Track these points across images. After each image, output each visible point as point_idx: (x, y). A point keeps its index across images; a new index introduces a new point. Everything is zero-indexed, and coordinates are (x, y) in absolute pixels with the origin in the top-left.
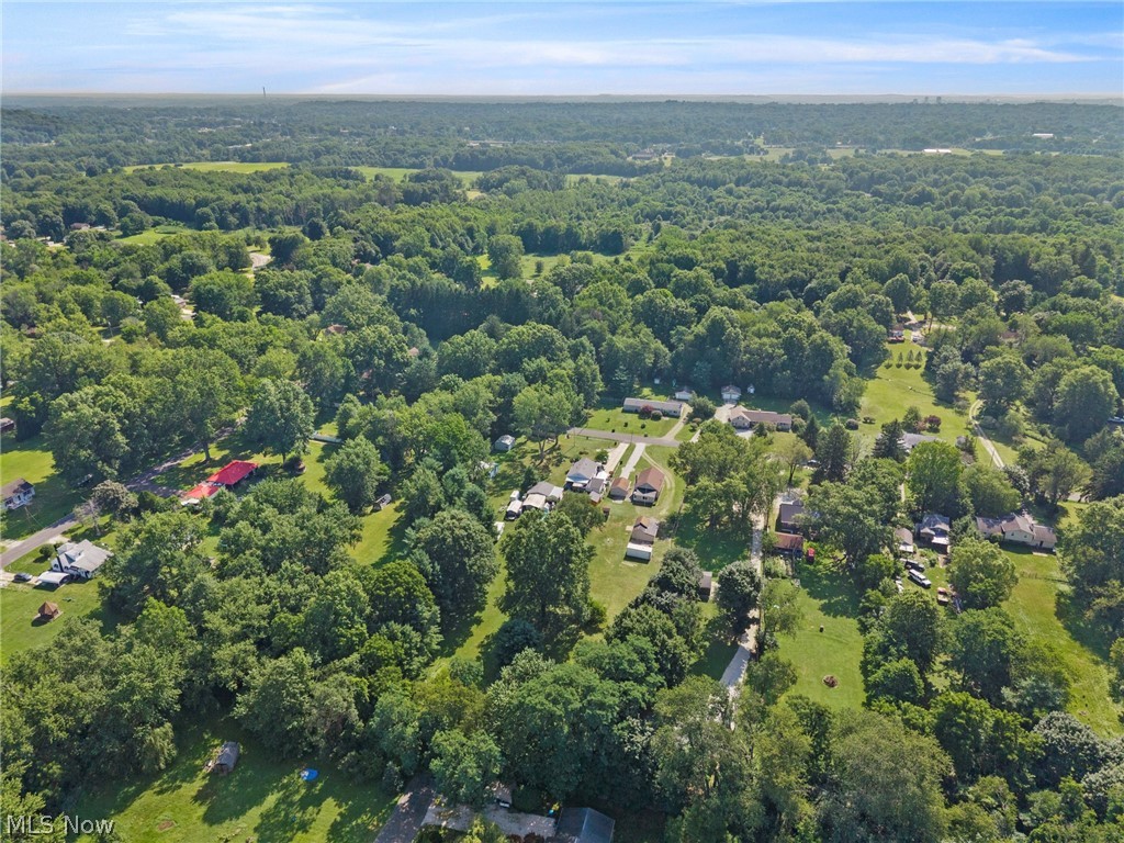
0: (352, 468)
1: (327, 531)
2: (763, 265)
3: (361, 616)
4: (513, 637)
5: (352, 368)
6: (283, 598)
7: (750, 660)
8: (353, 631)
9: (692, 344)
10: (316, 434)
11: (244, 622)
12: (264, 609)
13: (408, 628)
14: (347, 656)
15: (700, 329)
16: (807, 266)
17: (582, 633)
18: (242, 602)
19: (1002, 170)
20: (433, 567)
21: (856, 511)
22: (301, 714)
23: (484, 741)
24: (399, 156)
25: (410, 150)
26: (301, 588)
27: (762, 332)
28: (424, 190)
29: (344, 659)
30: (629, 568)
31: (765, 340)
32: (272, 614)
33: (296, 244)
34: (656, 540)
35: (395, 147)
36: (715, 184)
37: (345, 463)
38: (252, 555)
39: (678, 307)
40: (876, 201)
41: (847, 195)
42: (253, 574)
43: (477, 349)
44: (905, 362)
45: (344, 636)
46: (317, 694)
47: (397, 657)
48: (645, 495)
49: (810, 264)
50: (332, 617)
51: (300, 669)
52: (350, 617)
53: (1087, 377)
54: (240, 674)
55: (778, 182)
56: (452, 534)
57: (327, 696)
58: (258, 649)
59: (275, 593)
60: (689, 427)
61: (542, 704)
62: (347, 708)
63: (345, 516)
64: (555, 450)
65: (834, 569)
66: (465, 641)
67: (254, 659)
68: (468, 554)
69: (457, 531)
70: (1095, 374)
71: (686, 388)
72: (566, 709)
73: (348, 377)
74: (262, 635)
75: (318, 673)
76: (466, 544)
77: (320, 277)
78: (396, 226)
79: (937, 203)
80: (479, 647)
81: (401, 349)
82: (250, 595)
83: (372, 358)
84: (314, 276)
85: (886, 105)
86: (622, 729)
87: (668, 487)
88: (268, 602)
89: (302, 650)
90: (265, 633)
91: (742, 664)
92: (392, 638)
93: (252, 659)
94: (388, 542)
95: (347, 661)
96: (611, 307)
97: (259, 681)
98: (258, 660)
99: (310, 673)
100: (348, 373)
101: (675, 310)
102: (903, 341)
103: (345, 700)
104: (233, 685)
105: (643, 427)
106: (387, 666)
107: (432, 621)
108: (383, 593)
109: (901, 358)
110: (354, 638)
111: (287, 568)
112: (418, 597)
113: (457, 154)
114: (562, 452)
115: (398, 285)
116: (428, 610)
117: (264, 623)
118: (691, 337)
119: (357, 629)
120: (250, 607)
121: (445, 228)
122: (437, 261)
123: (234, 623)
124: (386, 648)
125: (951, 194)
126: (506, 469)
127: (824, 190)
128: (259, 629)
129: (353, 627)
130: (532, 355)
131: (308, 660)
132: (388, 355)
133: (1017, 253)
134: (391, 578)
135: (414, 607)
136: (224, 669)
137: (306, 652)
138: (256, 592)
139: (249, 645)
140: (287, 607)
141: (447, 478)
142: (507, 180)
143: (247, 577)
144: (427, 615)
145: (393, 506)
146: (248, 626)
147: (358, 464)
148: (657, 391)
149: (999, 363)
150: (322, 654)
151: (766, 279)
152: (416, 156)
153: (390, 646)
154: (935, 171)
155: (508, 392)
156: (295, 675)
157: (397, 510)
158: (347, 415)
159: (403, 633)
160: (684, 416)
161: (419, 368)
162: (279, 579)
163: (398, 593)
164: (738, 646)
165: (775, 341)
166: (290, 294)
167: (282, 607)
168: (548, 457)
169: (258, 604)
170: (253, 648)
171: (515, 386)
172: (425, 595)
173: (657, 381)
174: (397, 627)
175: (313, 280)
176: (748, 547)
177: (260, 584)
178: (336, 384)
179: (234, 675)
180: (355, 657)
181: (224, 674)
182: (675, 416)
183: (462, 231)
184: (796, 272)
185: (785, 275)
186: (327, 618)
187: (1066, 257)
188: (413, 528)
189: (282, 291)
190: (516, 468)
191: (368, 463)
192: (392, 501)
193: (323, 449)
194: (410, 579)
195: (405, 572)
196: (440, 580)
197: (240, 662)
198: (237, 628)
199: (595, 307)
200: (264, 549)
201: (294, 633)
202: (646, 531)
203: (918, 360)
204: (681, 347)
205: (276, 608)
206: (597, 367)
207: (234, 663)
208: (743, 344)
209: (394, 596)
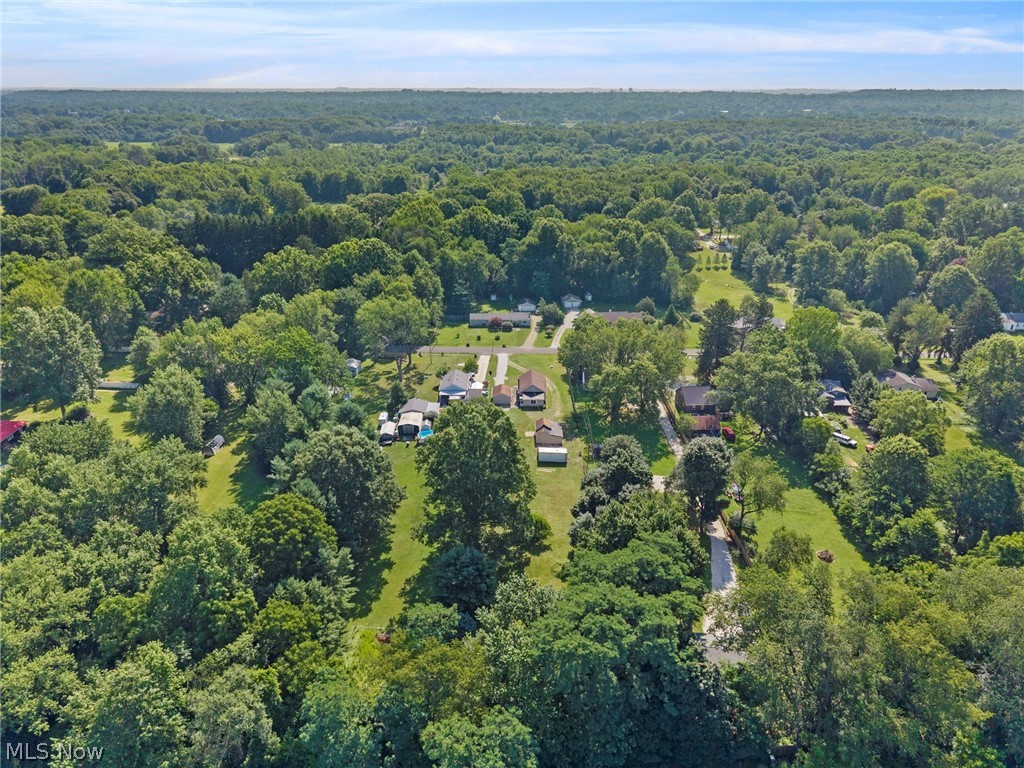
0: (169, 402)
1: (158, 472)
2: (558, 191)
3: (240, 578)
4: (460, 571)
5: (140, 301)
6: (107, 575)
7: (730, 550)
8: (235, 601)
9: (525, 254)
10: (104, 382)
11: (46, 621)
12: (80, 595)
13: (315, 583)
14: (232, 640)
15: (531, 238)
16: (599, 190)
17: (527, 554)
18: (37, 591)
19: (712, 129)
20: (327, 499)
21: (784, 374)
22: (172, 746)
23: (506, 722)
24: (141, 129)
25: (155, 125)
26: (133, 555)
27: (592, 238)
28: (180, 153)
29: (229, 646)
30: (548, 474)
31: (596, 244)
32: (94, 602)
33: (37, 198)
34: (563, 441)
35: (136, 121)
36: (477, 143)
37: (160, 398)
38: (42, 522)
39: (500, 222)
40: (623, 151)
41: (596, 148)
42: (50, 548)
43: (297, 266)
44: (712, 265)
45: (222, 612)
46: (199, 709)
47: (309, 625)
48: (534, 398)
49: (602, 189)
50: (197, 587)
51: (161, 674)
52: (226, 582)
53: (894, 251)
54: (52, 704)
55: (532, 139)
56: (344, 452)
57: (219, 708)
58: (78, 659)
59: (93, 568)
60: (544, 334)
61: (585, 647)
62: (257, 720)
63: (181, 453)
64: (411, 369)
65: (758, 444)
66: (380, 592)
67: (73, 675)
68: (368, 476)
69: (349, 448)
70: (899, 248)
71: (527, 299)
72: (620, 647)
73: (135, 311)
74: (81, 636)
75: (188, 675)
76: (365, 464)
77: (75, 222)
78: (158, 177)
79: (674, 150)
80: (401, 595)
81: (199, 277)
82: (50, 578)
83: (164, 288)
84: (67, 221)
85: (592, 94)
86: (689, 658)
87: (551, 390)
88: (83, 584)
89: (157, 644)
90: (85, 632)
91: (724, 556)
92: (296, 601)
93: (68, 677)
94: (234, 491)
95: (233, 647)
96: (431, 224)
97: (90, 709)
98: (81, 676)
99: (177, 678)
100: (135, 307)
101: (498, 225)
102: (702, 250)
103: (250, 708)
104: (41, 726)
105: (497, 339)
106: (298, 642)
107: (342, 570)
108: (271, 540)
109: (709, 262)
110: (239, 612)
111: (105, 531)
112: (320, 538)
113: (207, 127)
114: (420, 370)
115: (175, 224)
116: (334, 556)
117: (82, 616)
118: (524, 248)
119: (240, 598)
120: (52, 597)
121: (216, 179)
122: (216, 204)
123: (27, 626)
124: (292, 617)
125: (684, 143)
126: (360, 393)
127: (576, 145)
128: (74, 628)
129: (232, 596)
130: (363, 270)
131: (170, 658)
132: (185, 286)
133: (766, 176)
134: (277, 518)
135: (315, 554)
136: (20, 703)
137: (164, 647)
138: (60, 572)
139: (60, 655)
140: (116, 587)
141: (304, 398)
142: (270, 143)
143: (39, 553)
144: (335, 562)
145: (228, 449)
146: (53, 627)
147: (178, 397)
148: (496, 306)
149: (814, 248)
150: (190, 645)
151: (566, 203)
152: (162, 130)
153: (297, 612)
154: (659, 131)
155: (345, 308)
156: (153, 685)
157: (234, 452)
158: (144, 349)
159: (308, 592)
160: (534, 325)
161: (225, 296)
162: (97, 548)
163: (293, 538)
164: (709, 538)
165: (608, 244)
166: (39, 240)
167: (107, 588)
168: (405, 376)
169: (68, 588)
170: (69, 658)
171: (353, 300)
172: (328, 534)
173: (493, 298)
174: (297, 585)
175: (67, 226)
176: (661, 435)
177: (65, 561)
178: (121, 319)
179: (40, 708)
180: (245, 639)
181: (21, 711)
182: (526, 326)
183: (233, 182)
184: (590, 196)
185: (582, 200)
186: (189, 589)
187: (806, 175)
188: (283, 457)
189: (27, 236)
190: (372, 392)
191: (190, 395)
192: (226, 443)
193: (116, 397)
194: (305, 516)
195: (296, 508)
196: (338, 515)
197: (48, 684)
198: (35, 632)
199: (416, 225)
200: (60, 512)
201: (135, 624)
202: (551, 433)
203: (724, 262)
204: (515, 259)
205: (99, 590)
206: (438, 279)
207: (37, 688)
208: (577, 250)
209: (287, 542)
